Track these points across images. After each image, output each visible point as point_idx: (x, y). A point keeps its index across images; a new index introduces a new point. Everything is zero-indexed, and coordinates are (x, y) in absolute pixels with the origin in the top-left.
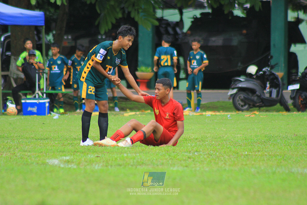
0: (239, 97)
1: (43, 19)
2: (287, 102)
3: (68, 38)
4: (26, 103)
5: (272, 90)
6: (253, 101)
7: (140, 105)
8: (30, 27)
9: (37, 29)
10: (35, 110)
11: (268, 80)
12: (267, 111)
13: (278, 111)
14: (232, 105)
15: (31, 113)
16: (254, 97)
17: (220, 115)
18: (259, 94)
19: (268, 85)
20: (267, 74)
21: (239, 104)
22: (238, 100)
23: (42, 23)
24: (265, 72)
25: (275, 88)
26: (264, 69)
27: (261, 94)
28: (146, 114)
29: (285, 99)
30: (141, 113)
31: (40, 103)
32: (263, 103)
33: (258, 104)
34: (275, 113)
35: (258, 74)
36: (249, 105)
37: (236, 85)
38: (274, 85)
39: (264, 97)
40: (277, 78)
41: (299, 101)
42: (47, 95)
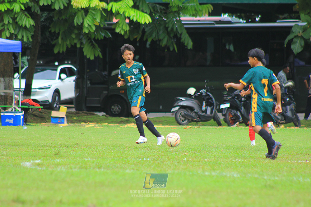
0: (180, 113)
1: (20, 47)
2: (219, 118)
3: (40, 63)
4: (4, 115)
5: (207, 108)
6: (191, 117)
7: (99, 118)
8: (9, 53)
10: (11, 121)
11: (204, 100)
12: (203, 125)
13: (212, 125)
14: (175, 120)
15: (8, 124)
16: (193, 113)
17: (165, 128)
18: (197, 111)
19: (204, 104)
20: (203, 95)
21: (180, 119)
22: (180, 116)
23: (19, 50)
24: (201, 93)
25: (210, 106)
26: (201, 91)
27: (198, 111)
28: (103, 126)
29: (218, 116)
30: (99, 125)
31: (16, 116)
32: (200, 118)
33: (196, 119)
34: (210, 127)
35: (196, 95)
36: (189, 120)
37: (178, 103)
38: (209, 104)
39: (201, 113)
40: (211, 98)
41: (229, 118)
42: (22, 109)
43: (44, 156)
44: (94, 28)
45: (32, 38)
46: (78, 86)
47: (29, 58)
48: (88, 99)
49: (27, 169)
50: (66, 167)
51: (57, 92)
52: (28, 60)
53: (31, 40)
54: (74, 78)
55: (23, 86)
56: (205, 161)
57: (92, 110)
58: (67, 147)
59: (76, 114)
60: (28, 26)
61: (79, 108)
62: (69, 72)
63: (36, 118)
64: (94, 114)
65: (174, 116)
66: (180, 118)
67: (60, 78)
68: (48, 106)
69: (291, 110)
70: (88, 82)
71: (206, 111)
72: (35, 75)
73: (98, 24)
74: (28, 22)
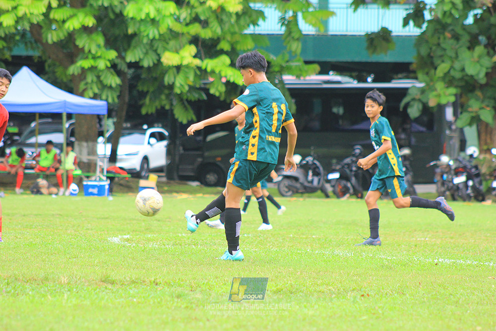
0: (284, 184)
1: (106, 108)
2: (326, 190)
3: (127, 126)
4: (87, 185)
5: (314, 178)
6: (296, 188)
7: (193, 189)
8: (93, 115)
9: (99, 118)
10: (95, 191)
11: (310, 169)
12: (309, 197)
13: (319, 197)
15: (92, 194)
16: (297, 184)
19: (311, 174)
20: (309, 163)
23: (104, 112)
24: (307, 162)
25: (317, 176)
26: (307, 159)
27: (303, 181)
30: (193, 196)
31: (101, 185)
32: (306, 190)
33: (301, 191)
34: (316, 200)
35: (302, 163)
36: (293, 191)
37: (281, 172)
38: (316, 174)
39: (306, 184)
40: (318, 167)
41: (338, 189)
42: (108, 177)
43: (134, 231)
44: (187, 88)
45: (118, 99)
46: (170, 152)
47: (115, 120)
48: (181, 167)
49: (115, 245)
50: (158, 243)
51: (146, 159)
52: (114, 123)
53: (116, 100)
54: (164, 143)
55: (109, 153)
56: (313, 238)
57: (185, 179)
58: (159, 221)
59: (167, 183)
60: (114, 85)
61: (170, 177)
62: (160, 137)
63: (122, 187)
64: (186, 184)
65: (276, 187)
66: (284, 189)
67: (149, 143)
68: (136, 175)
69: (408, 181)
70: (181, 148)
71: (312, 182)
72: (122, 140)
73: (191, 84)
74: (114, 81)
